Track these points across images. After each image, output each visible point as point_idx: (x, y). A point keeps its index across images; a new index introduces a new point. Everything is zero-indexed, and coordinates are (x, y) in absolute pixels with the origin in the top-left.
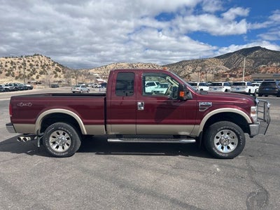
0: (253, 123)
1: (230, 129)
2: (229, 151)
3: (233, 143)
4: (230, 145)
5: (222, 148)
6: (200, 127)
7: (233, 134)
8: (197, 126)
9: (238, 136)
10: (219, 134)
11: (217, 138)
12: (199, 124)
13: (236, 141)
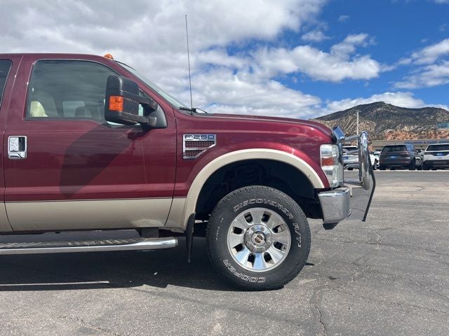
0: (328, 189)
1: (268, 206)
2: (269, 266)
3: (278, 246)
4: (272, 251)
5: (251, 259)
6: (189, 204)
7: (276, 219)
8: (178, 201)
9: (290, 223)
10: (238, 221)
11: (238, 231)
12: (184, 194)
13: (285, 237)
